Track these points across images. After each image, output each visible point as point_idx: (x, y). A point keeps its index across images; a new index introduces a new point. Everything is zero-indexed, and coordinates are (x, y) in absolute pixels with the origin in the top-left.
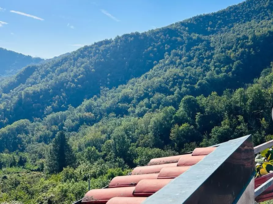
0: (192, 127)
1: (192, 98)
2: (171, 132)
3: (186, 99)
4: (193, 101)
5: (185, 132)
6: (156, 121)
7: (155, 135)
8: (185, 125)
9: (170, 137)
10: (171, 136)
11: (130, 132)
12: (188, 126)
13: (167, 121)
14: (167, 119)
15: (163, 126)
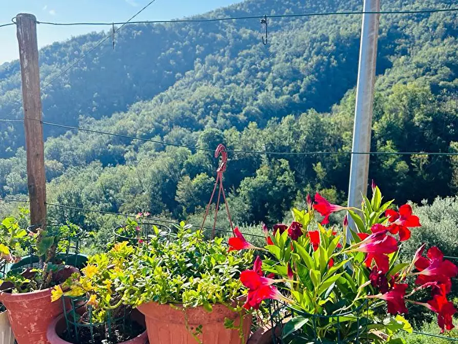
0: (212, 179)
1: (216, 132)
2: (177, 189)
3: (208, 134)
4: (218, 137)
5: (200, 189)
6: (156, 171)
7: (154, 197)
8: (201, 176)
9: (176, 198)
10: (178, 196)
11: (112, 192)
12: (205, 179)
13: (175, 171)
14: (176, 167)
15: (167, 180)
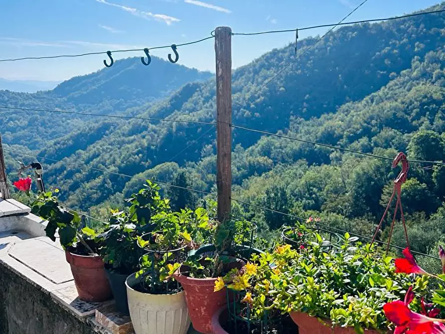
0: (424, 185)
1: (432, 134)
2: (383, 192)
3: (422, 136)
4: (434, 140)
5: (409, 194)
6: (361, 172)
7: (356, 199)
8: (411, 181)
9: (381, 202)
10: (382, 200)
11: (315, 190)
12: (415, 184)
13: (382, 174)
14: (382, 170)
15: (373, 183)
